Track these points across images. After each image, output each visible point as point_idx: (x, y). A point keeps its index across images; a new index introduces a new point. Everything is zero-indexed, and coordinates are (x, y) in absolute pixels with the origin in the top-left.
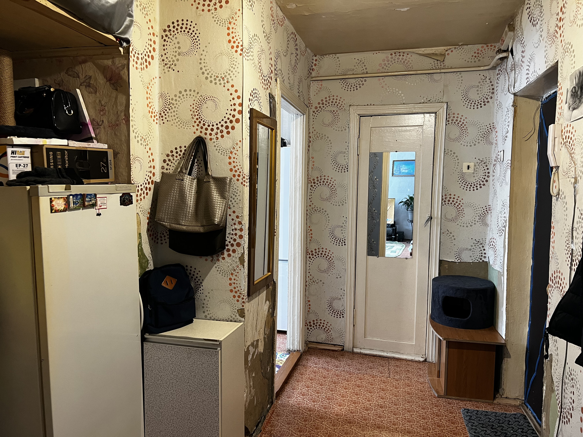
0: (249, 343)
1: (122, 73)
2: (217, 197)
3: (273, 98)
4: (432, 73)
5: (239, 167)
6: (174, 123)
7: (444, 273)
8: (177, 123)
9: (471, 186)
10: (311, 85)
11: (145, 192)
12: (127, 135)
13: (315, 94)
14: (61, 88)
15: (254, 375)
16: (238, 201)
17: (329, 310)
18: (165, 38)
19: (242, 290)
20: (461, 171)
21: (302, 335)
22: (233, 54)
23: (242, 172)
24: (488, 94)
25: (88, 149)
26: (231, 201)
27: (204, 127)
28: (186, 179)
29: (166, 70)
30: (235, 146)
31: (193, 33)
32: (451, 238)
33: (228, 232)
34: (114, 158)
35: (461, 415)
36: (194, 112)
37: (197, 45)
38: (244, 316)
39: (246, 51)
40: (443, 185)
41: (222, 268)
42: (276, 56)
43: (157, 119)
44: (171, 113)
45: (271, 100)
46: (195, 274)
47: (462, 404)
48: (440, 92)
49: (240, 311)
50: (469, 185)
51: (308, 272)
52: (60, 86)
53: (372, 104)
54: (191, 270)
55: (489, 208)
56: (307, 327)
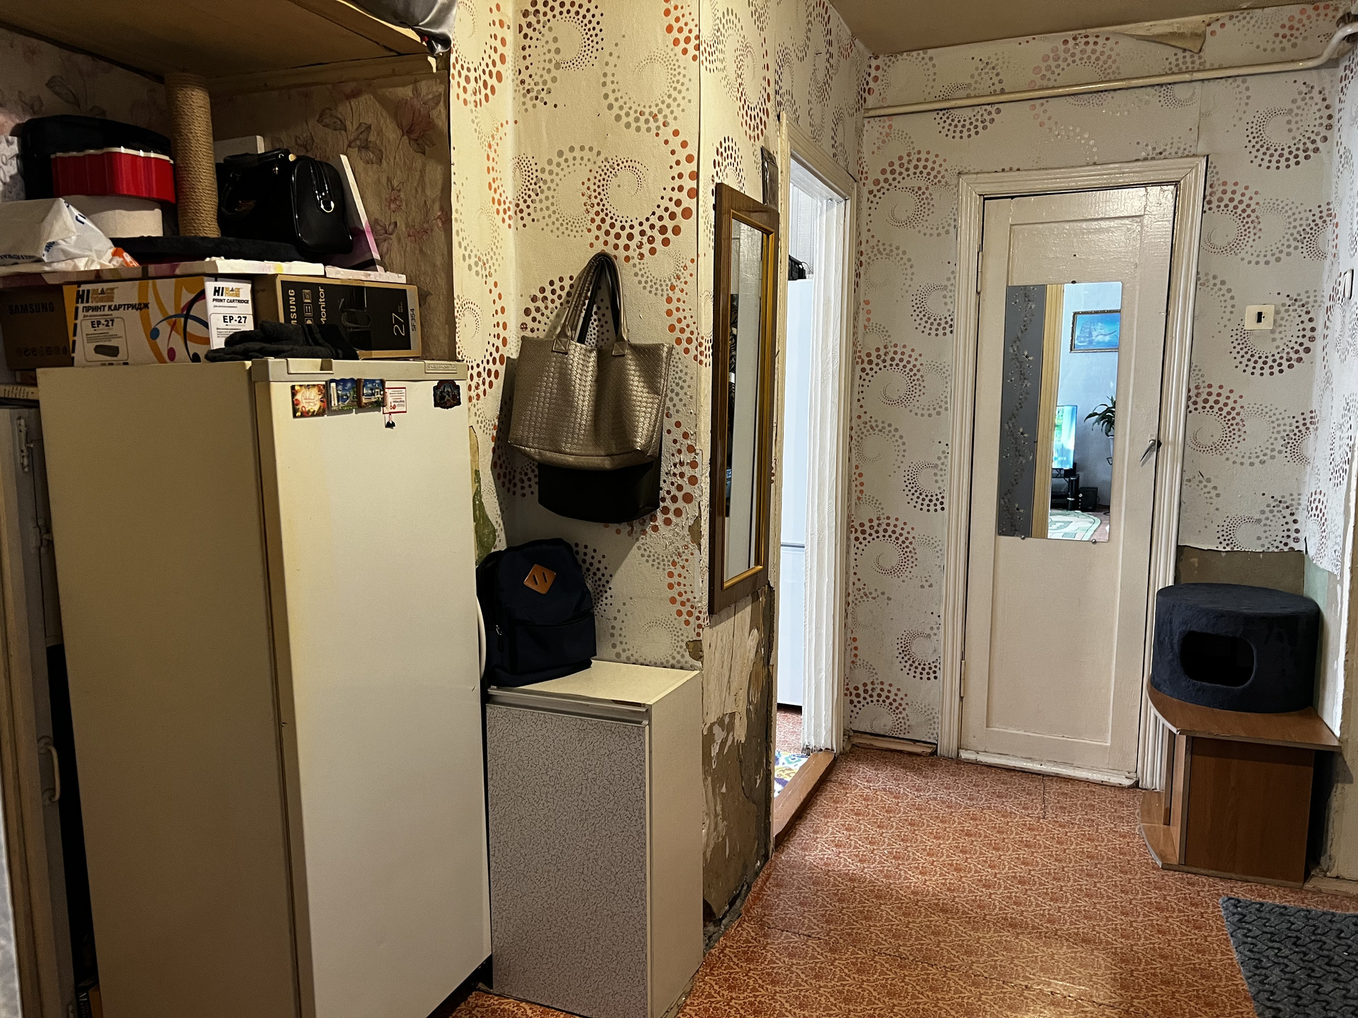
0: (712, 718)
1: (434, 113)
2: (640, 389)
3: (771, 159)
4: (1170, 84)
5: (689, 321)
6: (547, 225)
7: (1187, 578)
8: (553, 223)
9: (1265, 363)
10: (865, 129)
11: (487, 380)
12: (446, 253)
13: (876, 150)
14: (309, 155)
15: (724, 790)
16: (686, 399)
17: (903, 661)
18: (525, 30)
19: (696, 600)
20: (1239, 328)
21: (838, 714)
22: (677, 58)
23: (695, 331)
24: (1316, 130)
25: (367, 284)
26: (671, 399)
27: (613, 232)
28: (572, 352)
29: (529, 104)
30: (680, 273)
31: (587, 14)
32: (1209, 493)
33: (664, 469)
34: (420, 306)
35: (1219, 911)
36: (590, 197)
37: (597, 43)
38: (701, 657)
39: (708, 49)
40: (1191, 363)
41: (653, 551)
42: (779, 61)
43: (510, 218)
44: (541, 201)
45: (766, 165)
46: (595, 562)
47: (1222, 886)
48: (1191, 129)
49: (691, 645)
50: (1260, 361)
51: (852, 572)
52: (307, 151)
53: (1015, 168)
54: (585, 554)
55: (1311, 418)
56: (849, 698)
